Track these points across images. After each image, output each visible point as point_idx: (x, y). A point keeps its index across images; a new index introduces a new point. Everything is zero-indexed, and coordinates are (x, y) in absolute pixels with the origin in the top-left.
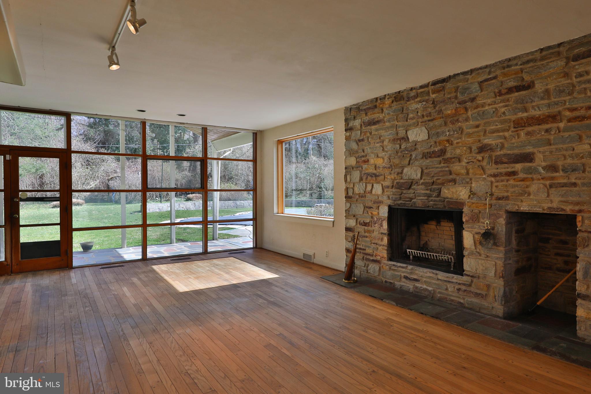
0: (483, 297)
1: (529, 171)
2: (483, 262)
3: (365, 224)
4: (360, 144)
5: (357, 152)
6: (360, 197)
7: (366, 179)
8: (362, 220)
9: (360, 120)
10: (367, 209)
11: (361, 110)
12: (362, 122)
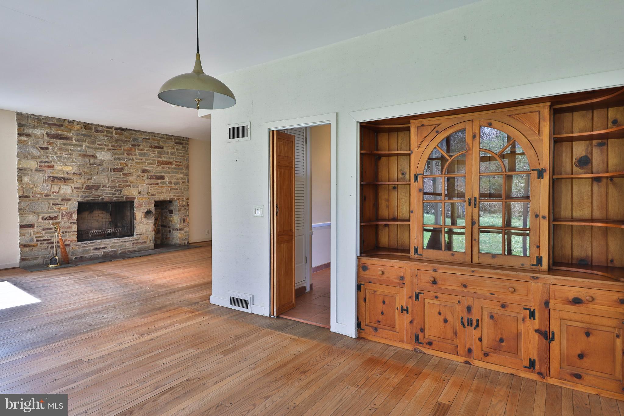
0: (145, 242)
1: (163, 183)
2: (145, 226)
3: (51, 218)
4: (42, 151)
5: (39, 157)
6: (44, 196)
7: (53, 181)
8: (47, 216)
9: (42, 131)
10: (52, 206)
11: (44, 123)
12: (45, 133)
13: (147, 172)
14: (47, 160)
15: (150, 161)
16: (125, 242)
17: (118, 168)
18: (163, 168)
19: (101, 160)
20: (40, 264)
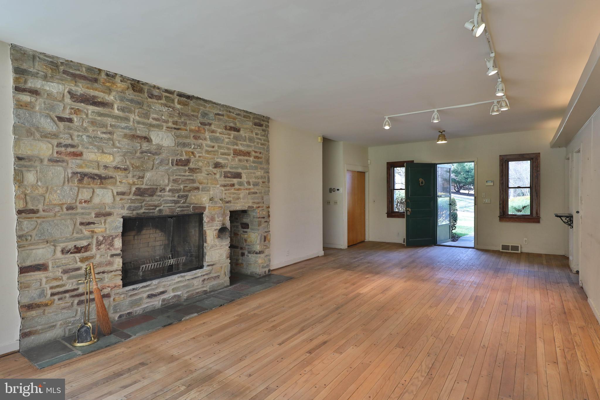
0: (218, 277)
1: (241, 184)
2: (219, 250)
3: (78, 250)
4: (61, 125)
5: (55, 136)
6: (65, 210)
7: (81, 181)
8: (70, 245)
9: (61, 86)
10: (80, 227)
11: (65, 72)
12: (66, 91)
13: (220, 167)
14: (69, 142)
15: (225, 150)
16: (193, 279)
17: (182, 160)
18: (240, 160)
19: (158, 145)
20: (59, 337)
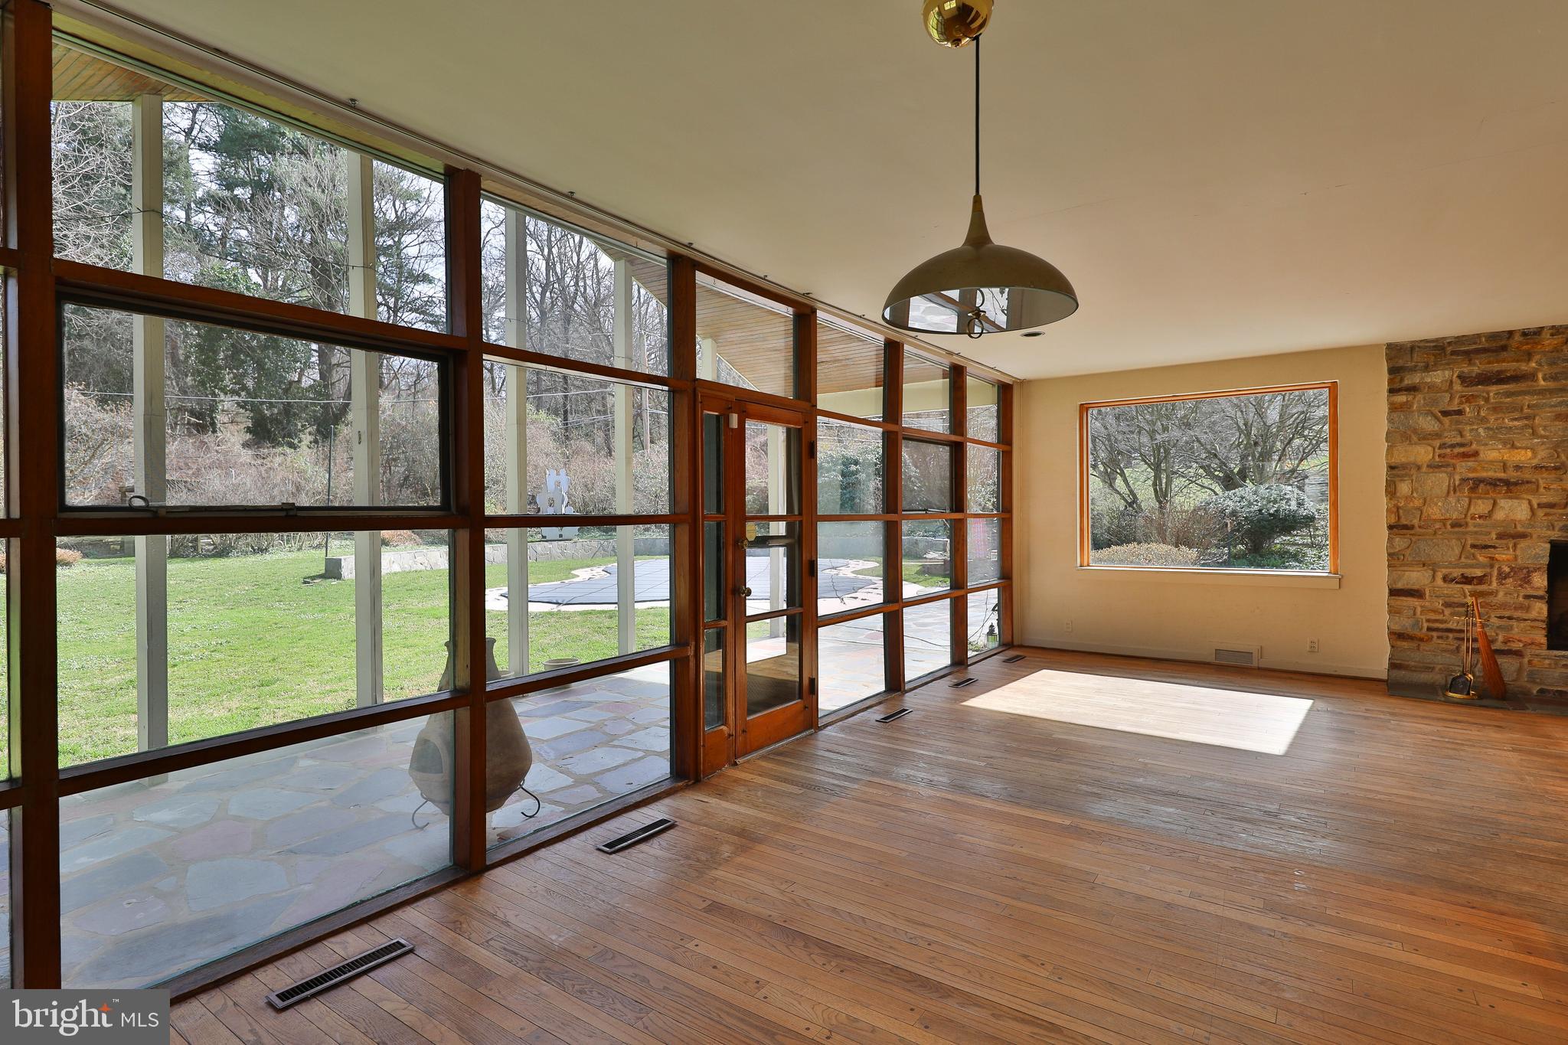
3: (1467, 580)
4: (1446, 420)
5: (1438, 435)
6: (1449, 527)
7: (1473, 489)
8: (1456, 573)
9: (1447, 372)
10: (1473, 551)
11: (1453, 353)
12: (1455, 376)
14: (1459, 440)
20: (1437, 683)
